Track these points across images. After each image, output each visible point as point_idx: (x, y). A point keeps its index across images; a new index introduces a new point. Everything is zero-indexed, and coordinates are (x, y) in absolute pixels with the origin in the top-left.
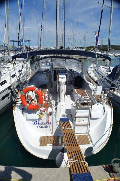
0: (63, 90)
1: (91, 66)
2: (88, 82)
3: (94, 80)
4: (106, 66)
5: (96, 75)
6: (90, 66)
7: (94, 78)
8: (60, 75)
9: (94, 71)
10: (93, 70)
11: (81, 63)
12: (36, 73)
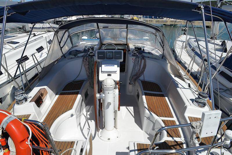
0: (109, 104)
1: (181, 38)
2: (177, 79)
3: (189, 71)
4: (211, 38)
5: (193, 59)
6: (179, 39)
7: (191, 66)
8: (103, 66)
9: (188, 48)
10: (186, 47)
11: (161, 34)
12: (64, 56)
